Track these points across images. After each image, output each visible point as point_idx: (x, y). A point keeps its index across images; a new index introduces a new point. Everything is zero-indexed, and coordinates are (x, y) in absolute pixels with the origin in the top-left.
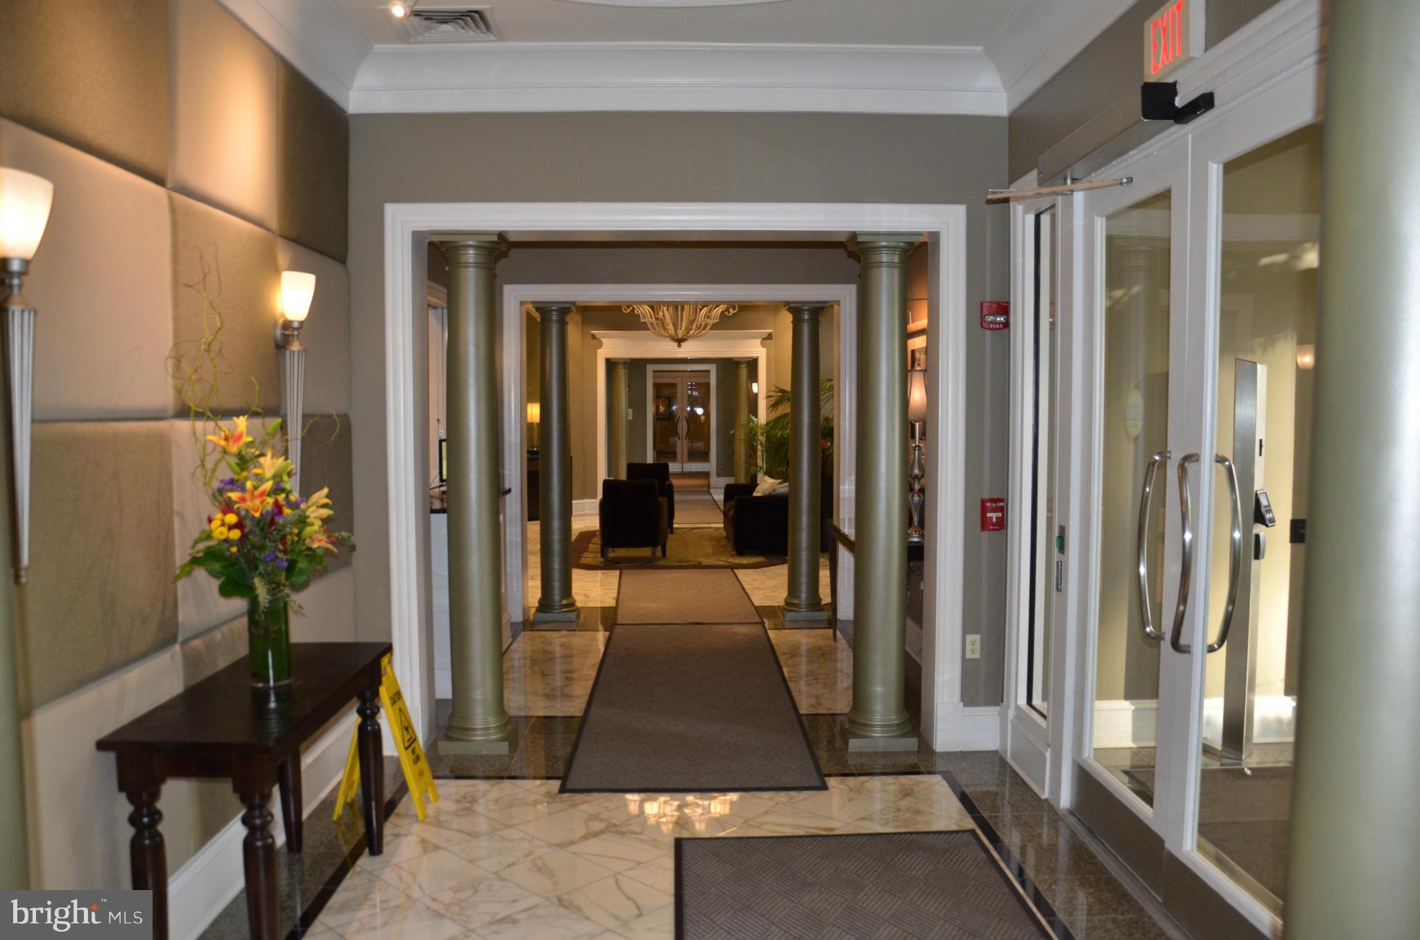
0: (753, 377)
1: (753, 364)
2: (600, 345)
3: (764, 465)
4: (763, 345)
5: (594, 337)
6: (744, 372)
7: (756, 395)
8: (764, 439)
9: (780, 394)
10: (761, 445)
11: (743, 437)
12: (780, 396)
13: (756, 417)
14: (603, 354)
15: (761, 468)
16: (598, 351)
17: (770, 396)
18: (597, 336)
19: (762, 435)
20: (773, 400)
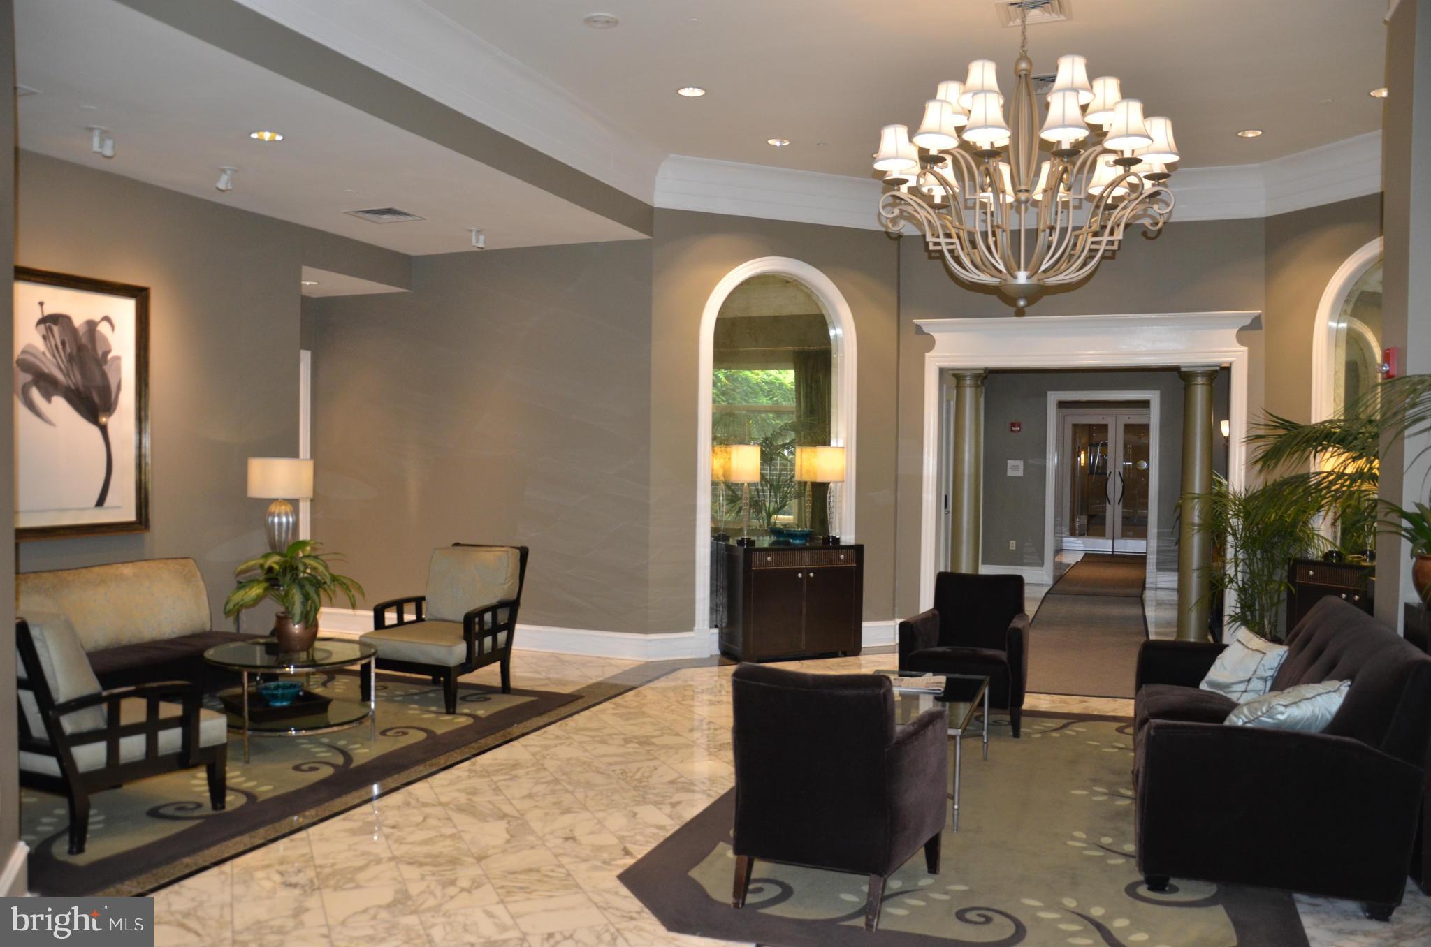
0: (1220, 405)
1: (1219, 377)
2: (930, 344)
3: (1240, 576)
4: (1241, 339)
5: (919, 329)
6: (1200, 393)
7: (1227, 439)
8: (1241, 522)
9: (1282, 432)
10: (1234, 535)
11: (1196, 520)
12: (1280, 436)
13: (1227, 478)
14: (934, 362)
15: (1231, 581)
16: (926, 354)
17: (1258, 437)
18: (925, 329)
19: (1237, 515)
20: (1262, 448)
